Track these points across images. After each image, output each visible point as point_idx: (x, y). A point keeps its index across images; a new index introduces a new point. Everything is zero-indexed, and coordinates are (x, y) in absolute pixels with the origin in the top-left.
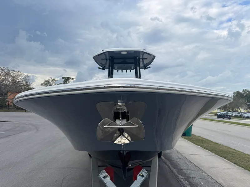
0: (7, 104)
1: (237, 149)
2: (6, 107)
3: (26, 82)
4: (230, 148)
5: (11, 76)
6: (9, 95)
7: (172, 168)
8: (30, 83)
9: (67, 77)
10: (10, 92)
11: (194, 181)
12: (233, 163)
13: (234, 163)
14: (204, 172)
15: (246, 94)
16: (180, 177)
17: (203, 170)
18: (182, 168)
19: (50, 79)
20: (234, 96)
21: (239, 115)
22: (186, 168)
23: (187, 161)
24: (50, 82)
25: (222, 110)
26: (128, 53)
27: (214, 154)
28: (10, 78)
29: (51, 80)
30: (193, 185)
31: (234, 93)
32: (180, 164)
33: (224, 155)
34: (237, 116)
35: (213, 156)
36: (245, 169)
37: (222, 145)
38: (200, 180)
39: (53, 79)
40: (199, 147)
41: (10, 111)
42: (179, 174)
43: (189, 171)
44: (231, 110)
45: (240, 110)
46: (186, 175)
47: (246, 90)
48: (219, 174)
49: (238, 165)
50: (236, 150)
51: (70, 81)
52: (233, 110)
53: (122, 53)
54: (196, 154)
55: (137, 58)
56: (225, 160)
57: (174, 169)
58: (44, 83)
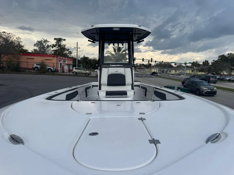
0: (2, 65)
2: (1, 69)
3: (19, 44)
5: (2, 37)
6: (3, 57)
8: (23, 45)
9: (59, 38)
10: (3, 54)
15: (231, 58)
24: (42, 43)
25: (207, 72)
26: (120, 29)
29: (43, 41)
31: (219, 57)
34: (220, 78)
41: (5, 73)
44: (214, 73)
47: (231, 54)
51: (62, 42)
53: (114, 29)
58: (36, 44)
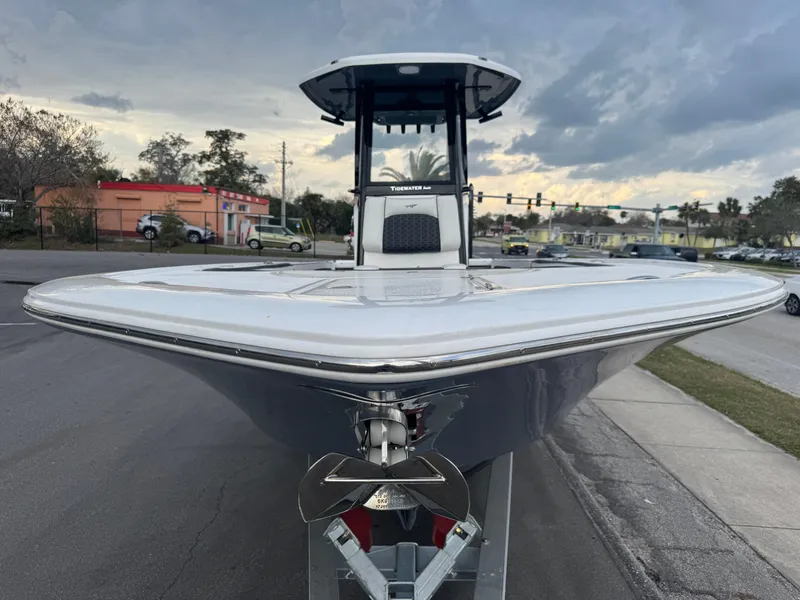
0: (37, 222)
1: (765, 381)
2: (34, 234)
3: (90, 151)
4: (747, 378)
5: (37, 129)
6: (40, 196)
7: (558, 450)
8: (103, 155)
9: (223, 129)
10: (42, 184)
11: (623, 494)
12: (750, 429)
13: (756, 432)
14: (655, 462)
16: (583, 479)
17: (655, 455)
18: (589, 449)
19: (167, 137)
20: (775, 193)
21: (786, 257)
22: (601, 449)
23: (607, 424)
24: (167, 150)
25: (733, 239)
26: (421, 71)
27: (691, 399)
28: (35, 139)
29: (171, 140)
30: (621, 506)
31: (778, 185)
32: (584, 435)
33: (725, 402)
34: (779, 259)
35: (689, 407)
36: (787, 451)
37: (721, 366)
38: (642, 489)
39: (176, 136)
40: (648, 373)
41: (48, 248)
42: (579, 471)
43: (610, 460)
44: (760, 242)
45: (790, 242)
46: (599, 473)
48: (703, 469)
49: (765, 438)
50: (763, 385)
51: (231, 143)
52: (765, 239)
53: (403, 71)
54: (636, 398)
55: (457, 85)
56: (726, 419)
57: (564, 452)
58: (147, 151)
